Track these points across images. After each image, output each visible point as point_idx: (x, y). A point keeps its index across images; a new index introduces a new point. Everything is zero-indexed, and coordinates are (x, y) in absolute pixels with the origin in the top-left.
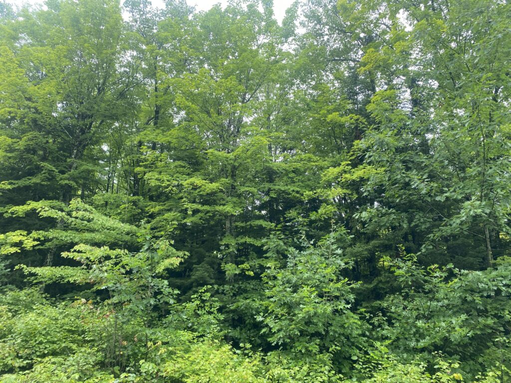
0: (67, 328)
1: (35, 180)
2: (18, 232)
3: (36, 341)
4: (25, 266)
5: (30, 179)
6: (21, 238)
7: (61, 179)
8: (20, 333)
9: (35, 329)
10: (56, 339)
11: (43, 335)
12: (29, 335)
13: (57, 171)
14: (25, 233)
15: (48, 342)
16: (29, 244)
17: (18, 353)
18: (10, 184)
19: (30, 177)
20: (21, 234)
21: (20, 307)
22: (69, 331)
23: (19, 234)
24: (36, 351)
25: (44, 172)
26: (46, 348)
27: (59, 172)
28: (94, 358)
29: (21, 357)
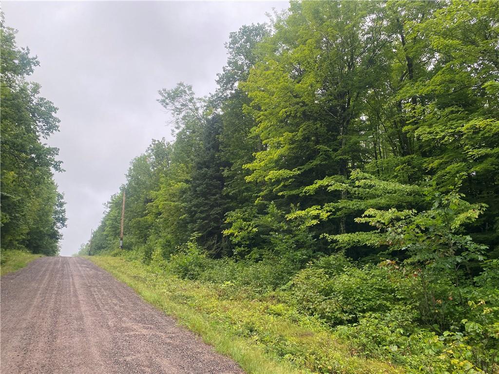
0: (377, 287)
1: (316, 162)
2: (314, 207)
3: (354, 298)
4: (327, 235)
5: (312, 163)
6: (317, 212)
7: (336, 156)
8: (340, 292)
9: (351, 288)
10: (371, 297)
11: (359, 293)
12: (348, 294)
13: (331, 150)
14: (319, 207)
15: (365, 299)
16: (324, 215)
17: (343, 309)
18: (299, 170)
19: (312, 161)
20: (316, 209)
21: (333, 269)
22: (379, 290)
23: (315, 209)
24: (357, 307)
25: (321, 153)
26: (364, 305)
27: (332, 151)
28: (411, 316)
29: (346, 312)
